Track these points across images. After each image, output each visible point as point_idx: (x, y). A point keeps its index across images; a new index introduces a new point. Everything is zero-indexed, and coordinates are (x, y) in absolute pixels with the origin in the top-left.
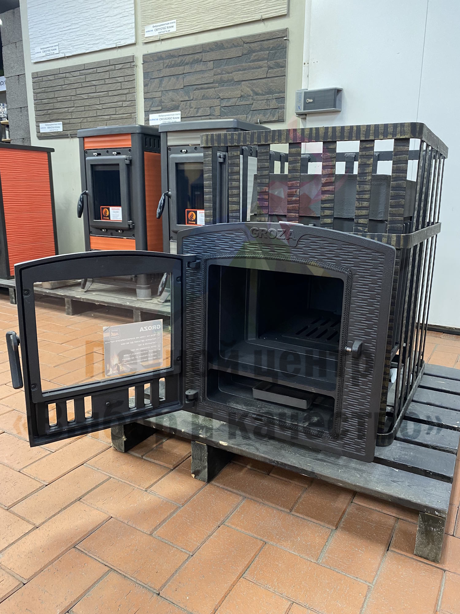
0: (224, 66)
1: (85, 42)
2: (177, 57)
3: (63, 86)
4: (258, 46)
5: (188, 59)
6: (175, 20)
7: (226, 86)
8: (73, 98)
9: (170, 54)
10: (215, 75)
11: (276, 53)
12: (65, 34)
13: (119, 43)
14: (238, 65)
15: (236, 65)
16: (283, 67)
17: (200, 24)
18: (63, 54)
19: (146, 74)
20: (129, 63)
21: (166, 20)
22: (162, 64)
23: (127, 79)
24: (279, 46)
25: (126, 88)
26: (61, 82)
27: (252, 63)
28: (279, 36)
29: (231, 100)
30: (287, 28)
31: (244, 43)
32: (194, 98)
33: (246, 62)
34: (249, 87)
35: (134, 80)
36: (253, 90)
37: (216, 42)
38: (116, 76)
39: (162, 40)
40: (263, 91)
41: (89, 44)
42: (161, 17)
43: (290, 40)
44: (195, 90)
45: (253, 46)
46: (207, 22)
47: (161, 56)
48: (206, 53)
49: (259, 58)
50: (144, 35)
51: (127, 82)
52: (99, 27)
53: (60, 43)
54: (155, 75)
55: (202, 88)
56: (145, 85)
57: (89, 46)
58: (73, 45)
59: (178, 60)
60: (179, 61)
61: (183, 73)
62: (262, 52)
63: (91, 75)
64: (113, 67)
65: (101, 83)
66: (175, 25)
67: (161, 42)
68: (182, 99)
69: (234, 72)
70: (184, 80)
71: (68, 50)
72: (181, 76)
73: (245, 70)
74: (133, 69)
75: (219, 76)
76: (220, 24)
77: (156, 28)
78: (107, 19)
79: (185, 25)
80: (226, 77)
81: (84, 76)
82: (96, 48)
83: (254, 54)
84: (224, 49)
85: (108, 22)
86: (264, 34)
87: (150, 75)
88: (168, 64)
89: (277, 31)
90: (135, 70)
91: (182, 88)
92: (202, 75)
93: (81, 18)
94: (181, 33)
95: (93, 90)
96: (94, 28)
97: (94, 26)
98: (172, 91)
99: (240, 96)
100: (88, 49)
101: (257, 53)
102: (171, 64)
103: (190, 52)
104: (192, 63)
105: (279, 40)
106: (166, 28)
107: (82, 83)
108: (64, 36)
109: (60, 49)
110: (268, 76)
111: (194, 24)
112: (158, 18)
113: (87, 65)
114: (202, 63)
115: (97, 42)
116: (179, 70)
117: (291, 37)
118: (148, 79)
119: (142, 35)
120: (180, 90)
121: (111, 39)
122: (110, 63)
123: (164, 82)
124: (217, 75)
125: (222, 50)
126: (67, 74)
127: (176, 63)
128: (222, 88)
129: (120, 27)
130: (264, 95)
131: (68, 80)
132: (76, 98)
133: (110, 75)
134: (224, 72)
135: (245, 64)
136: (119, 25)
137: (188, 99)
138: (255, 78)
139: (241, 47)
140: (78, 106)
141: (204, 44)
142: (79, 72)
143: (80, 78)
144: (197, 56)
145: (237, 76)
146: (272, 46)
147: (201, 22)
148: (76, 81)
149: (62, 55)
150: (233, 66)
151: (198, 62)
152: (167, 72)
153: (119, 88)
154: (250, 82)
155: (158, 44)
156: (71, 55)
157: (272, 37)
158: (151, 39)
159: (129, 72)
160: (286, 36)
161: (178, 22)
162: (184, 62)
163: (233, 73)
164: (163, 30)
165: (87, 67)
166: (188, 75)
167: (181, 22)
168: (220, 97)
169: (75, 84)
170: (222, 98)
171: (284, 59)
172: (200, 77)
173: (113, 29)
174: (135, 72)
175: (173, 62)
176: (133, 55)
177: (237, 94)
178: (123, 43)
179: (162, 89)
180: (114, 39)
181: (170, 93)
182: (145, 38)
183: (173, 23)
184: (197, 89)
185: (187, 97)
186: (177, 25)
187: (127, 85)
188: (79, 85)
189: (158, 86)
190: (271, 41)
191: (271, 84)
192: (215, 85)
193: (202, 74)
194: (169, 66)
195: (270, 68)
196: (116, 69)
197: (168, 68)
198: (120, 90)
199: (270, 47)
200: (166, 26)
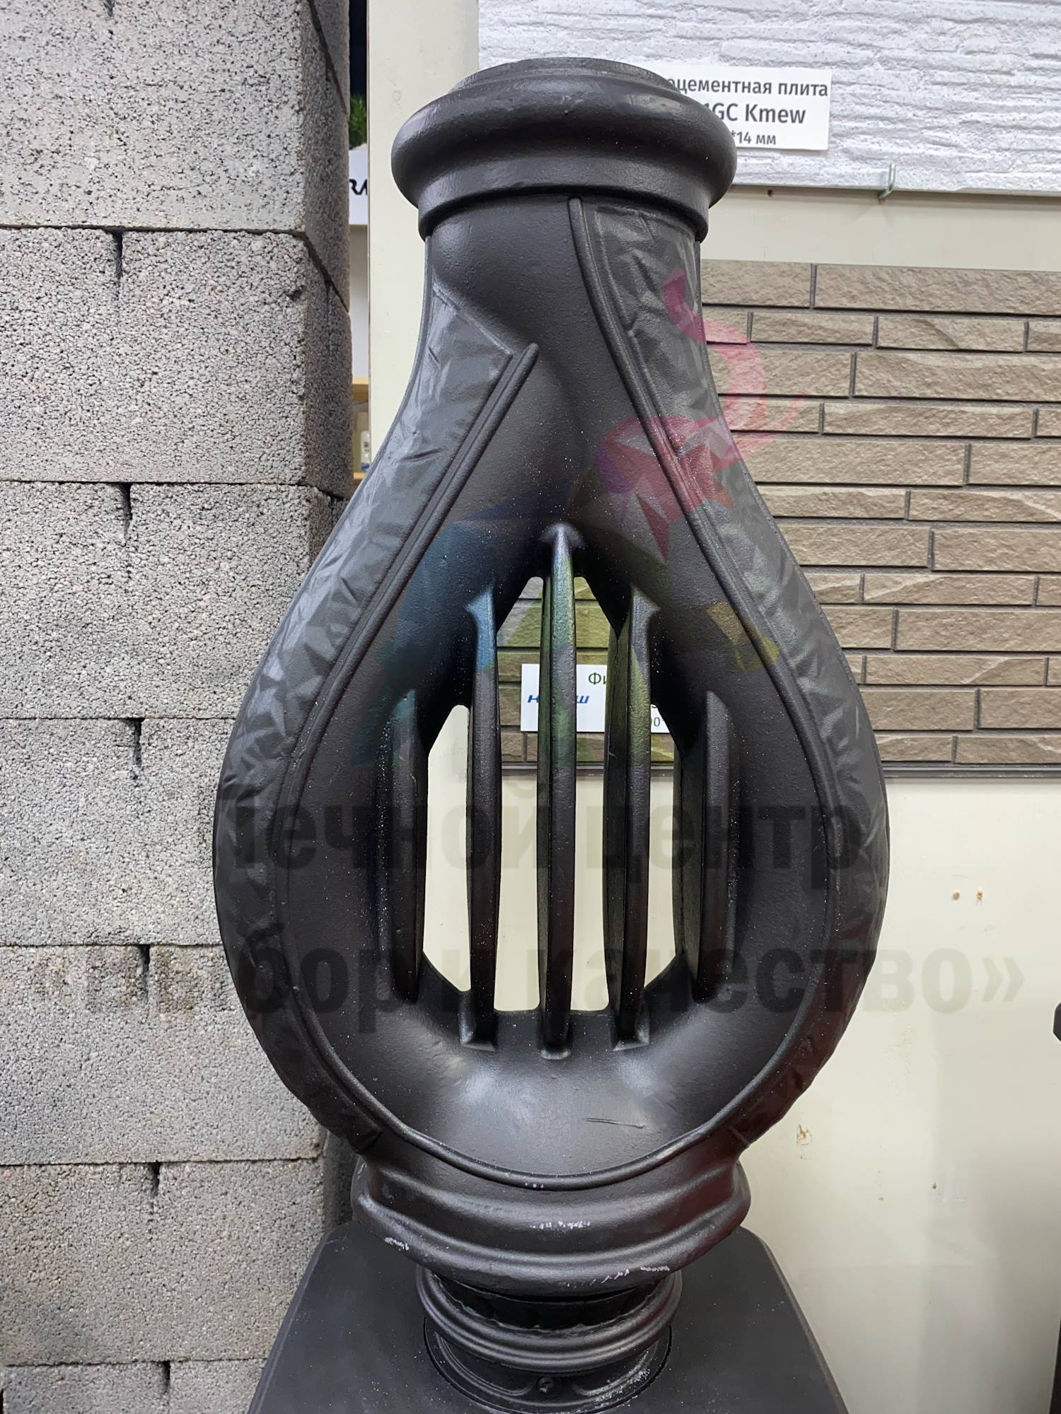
3: (832, 408)
8: (923, 505)
18: (874, 168)
71: (931, 151)
107: (1043, 410)
109: (842, 125)
126: (885, 321)
132: (960, 511)
140: (969, 564)
142: (1018, 325)
143: (1033, 374)
148: (985, 387)
149: (857, 175)
156: (947, 186)
169: (969, 408)
188: (1011, 417)
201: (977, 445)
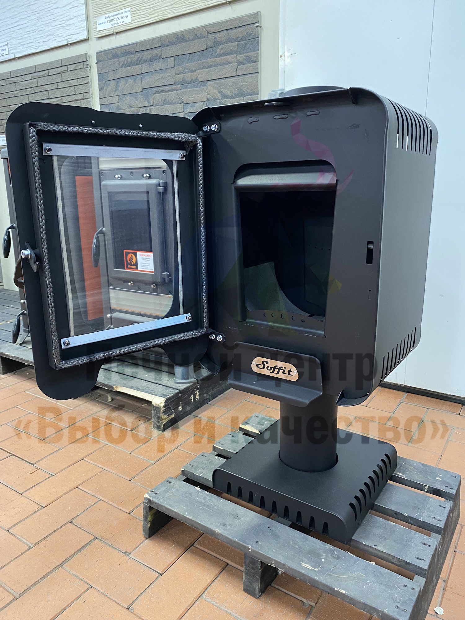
0: (187, 63)
1: (35, 40)
2: (133, 54)
3: (15, 92)
4: (225, 36)
5: (146, 55)
6: (129, 9)
7: (189, 88)
9: (126, 50)
10: (176, 74)
11: (246, 44)
12: (14, 31)
13: (71, 40)
14: (202, 61)
15: (200, 62)
16: (255, 62)
17: (157, 12)
18: (13, 55)
19: (101, 75)
20: (82, 63)
21: (119, 8)
22: (118, 62)
23: (81, 81)
24: (250, 35)
25: (80, 92)
26: (12, 87)
27: (219, 58)
28: (249, 23)
29: (197, 105)
30: (258, 12)
31: (208, 33)
32: (154, 103)
33: (211, 57)
34: (216, 88)
35: (88, 83)
36: (220, 92)
37: (176, 33)
38: (69, 79)
39: (117, 33)
40: (232, 93)
41: (38, 41)
42: (114, 6)
43: (262, 25)
44: (155, 94)
45: (219, 36)
46: (165, 8)
47: (116, 53)
48: (165, 48)
49: (225, 52)
50: (97, 28)
51: (81, 86)
52: (48, 22)
53: (9, 42)
54: (111, 76)
55: (162, 91)
56: (101, 89)
57: (39, 44)
58: (21, 44)
59: (135, 57)
60: (135, 59)
61: (140, 73)
62: (230, 44)
63: (42, 78)
64: (65, 68)
65: (54, 87)
66: (129, 14)
67: (116, 36)
68: (140, 105)
69: (198, 69)
70: (142, 81)
71: (19, 50)
72: (139, 77)
73: (210, 66)
74: (87, 70)
75: (182, 76)
76: (180, 10)
77: (109, 19)
78: (56, 11)
79: (140, 14)
80: (189, 76)
81: (36, 80)
82: (46, 47)
83: (220, 47)
84: (186, 41)
85: (57, 15)
86: (231, 20)
87: (105, 76)
88: (124, 62)
89: (247, 16)
90: (89, 71)
91: (141, 91)
92: (161, 75)
93: (29, 12)
94: (136, 23)
95: (45, 96)
96: (44, 23)
97: (43, 20)
98: (129, 95)
99: (206, 100)
100: (38, 48)
101: (224, 45)
102: (127, 62)
103: (148, 47)
104: (150, 61)
105: (249, 27)
106: (120, 18)
107: (34, 88)
108: (13, 34)
109: (9, 49)
110: (237, 75)
111: (151, 12)
112: (111, 7)
113: (38, 67)
114: (161, 59)
115: (47, 39)
116: (136, 69)
117: (265, 22)
118: (103, 81)
119: (94, 28)
120: (138, 93)
121: (62, 34)
122: (62, 64)
123: (120, 85)
124: (179, 74)
125: (183, 44)
126: (18, 78)
127: (133, 61)
128: (184, 90)
129: (70, 20)
130: (234, 98)
131: (19, 85)
133: (63, 77)
134: (186, 70)
135: (210, 60)
136: (68, 18)
137: (148, 105)
138: (222, 77)
139: (205, 39)
141: (163, 37)
142: (30, 75)
143: (32, 83)
144: (155, 52)
145: (202, 75)
146: (241, 36)
147: (158, 9)
148: (28, 86)
149: (12, 57)
150: (197, 62)
151: (157, 59)
152: (123, 72)
153: (73, 93)
154: (217, 81)
155: (113, 38)
156: (21, 55)
157: (241, 24)
158: (104, 32)
159: (82, 73)
160: (258, 22)
161: (133, 10)
162: (141, 59)
163: (197, 71)
164: (116, 22)
165: (39, 69)
166: (146, 76)
167: (135, 11)
168: (183, 102)
169: (27, 90)
170: (185, 102)
171: (256, 51)
172: (160, 77)
173: (63, 22)
174: (89, 74)
175: (129, 61)
176: (86, 52)
177: (203, 98)
178: (74, 39)
179: (119, 93)
180: (64, 35)
181: (128, 98)
182: (97, 33)
183: (127, 12)
184: (157, 92)
185: (147, 102)
186: (131, 14)
187: (81, 89)
188: (31, 90)
189: (115, 89)
190: (240, 29)
191: (242, 84)
192: (177, 87)
193: (162, 73)
194: (126, 65)
195: (240, 63)
196: (69, 70)
197: (125, 67)
198: (74, 96)
199: (239, 37)
200: (120, 16)
201: (29, 95)
